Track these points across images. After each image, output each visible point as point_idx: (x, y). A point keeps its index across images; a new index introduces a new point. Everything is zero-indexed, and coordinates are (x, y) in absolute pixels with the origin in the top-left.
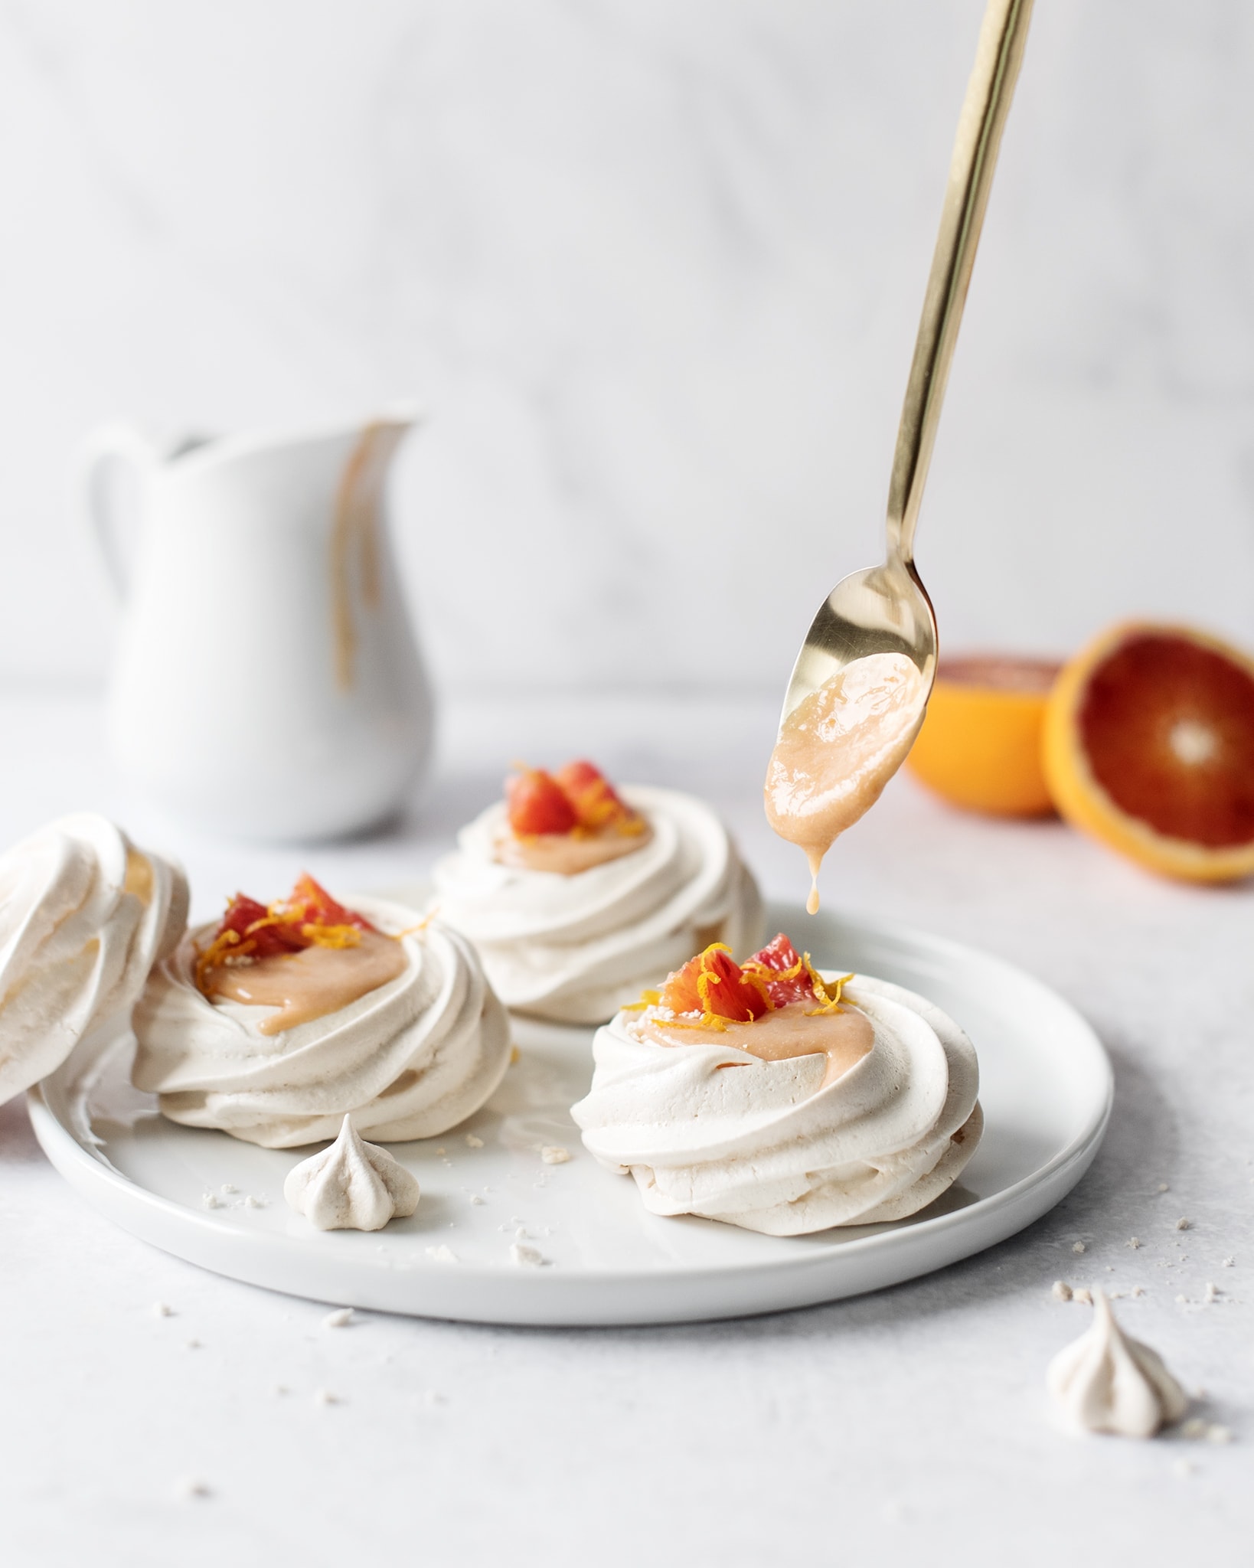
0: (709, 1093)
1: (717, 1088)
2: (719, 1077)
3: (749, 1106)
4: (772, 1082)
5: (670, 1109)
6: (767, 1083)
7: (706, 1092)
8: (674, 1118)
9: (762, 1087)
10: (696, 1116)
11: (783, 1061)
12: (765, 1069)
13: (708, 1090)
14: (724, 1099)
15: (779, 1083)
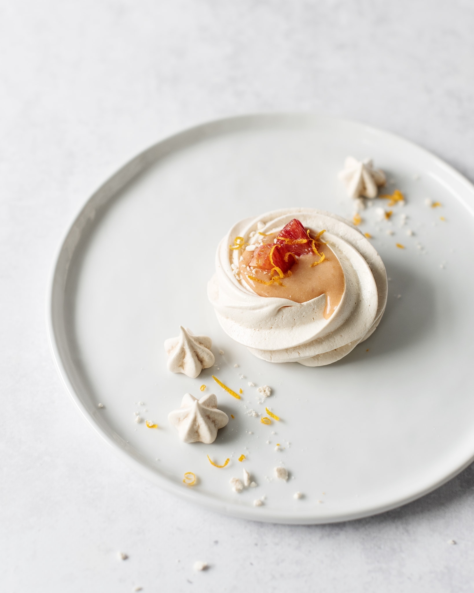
0: (277, 320)
1: (280, 318)
2: (281, 313)
3: (295, 325)
4: (304, 313)
5: (260, 325)
6: (302, 314)
7: (276, 320)
8: (261, 328)
9: (300, 316)
10: (272, 328)
11: (308, 302)
12: (301, 308)
13: (276, 319)
14: (284, 322)
15: (307, 313)
